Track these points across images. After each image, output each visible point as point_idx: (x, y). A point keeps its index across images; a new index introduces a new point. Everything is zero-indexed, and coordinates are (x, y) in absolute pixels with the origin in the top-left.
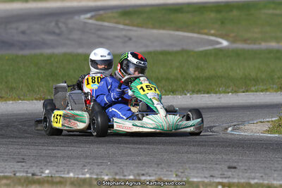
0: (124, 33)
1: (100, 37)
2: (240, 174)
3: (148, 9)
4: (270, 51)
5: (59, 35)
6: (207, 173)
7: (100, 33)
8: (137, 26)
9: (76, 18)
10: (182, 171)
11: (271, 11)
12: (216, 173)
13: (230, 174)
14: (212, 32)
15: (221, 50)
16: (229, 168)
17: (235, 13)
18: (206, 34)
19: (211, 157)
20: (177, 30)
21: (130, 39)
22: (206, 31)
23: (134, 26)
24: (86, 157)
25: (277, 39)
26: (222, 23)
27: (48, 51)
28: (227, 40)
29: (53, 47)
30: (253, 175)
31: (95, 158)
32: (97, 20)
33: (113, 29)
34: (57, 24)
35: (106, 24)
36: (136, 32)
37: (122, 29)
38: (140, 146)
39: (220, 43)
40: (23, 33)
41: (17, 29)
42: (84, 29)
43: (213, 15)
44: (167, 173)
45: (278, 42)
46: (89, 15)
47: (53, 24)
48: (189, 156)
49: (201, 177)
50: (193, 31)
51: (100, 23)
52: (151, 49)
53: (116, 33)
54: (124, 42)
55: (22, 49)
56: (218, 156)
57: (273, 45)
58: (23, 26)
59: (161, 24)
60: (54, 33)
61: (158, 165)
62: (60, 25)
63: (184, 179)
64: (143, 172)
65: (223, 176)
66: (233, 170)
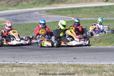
0: (47, 17)
1: (41, 18)
2: (77, 60)
3: (53, 10)
4: (85, 21)
5: (30, 18)
6: (67, 61)
7: (40, 17)
8: (50, 15)
9: (34, 13)
10: (60, 60)
11: (85, 10)
12: (70, 60)
13: (74, 60)
14: (70, 16)
15: (72, 21)
16: (74, 58)
17: (75, 10)
18: (68, 16)
19: (69, 54)
20: (60, 15)
21: (48, 18)
22: (68, 15)
23: (49, 15)
24: (33, 56)
25: (87, 17)
26: (72, 13)
27: (26, 22)
28: (74, 18)
29: (28, 21)
30: (81, 61)
31: (35, 56)
32: (40, 13)
33: (44, 16)
34: (29, 15)
35: (42, 14)
36: (50, 16)
37: (46, 16)
38: (49, 51)
39: (72, 19)
40: (21, 17)
41: (19, 16)
42: (37, 16)
43: (70, 11)
44: (56, 61)
45: (87, 18)
46: (38, 12)
47: (28, 15)
48: (63, 54)
49: (66, 62)
50: (64, 16)
51: (40, 14)
52: (53, 21)
53: (45, 17)
54: (47, 19)
55: (20, 22)
56: (71, 54)
57: (86, 19)
58: (21, 16)
59: (56, 14)
60: (29, 17)
61: (53, 58)
62: (30, 15)
63: (61, 63)
64: (49, 61)
65: (72, 61)
66: (75, 59)
